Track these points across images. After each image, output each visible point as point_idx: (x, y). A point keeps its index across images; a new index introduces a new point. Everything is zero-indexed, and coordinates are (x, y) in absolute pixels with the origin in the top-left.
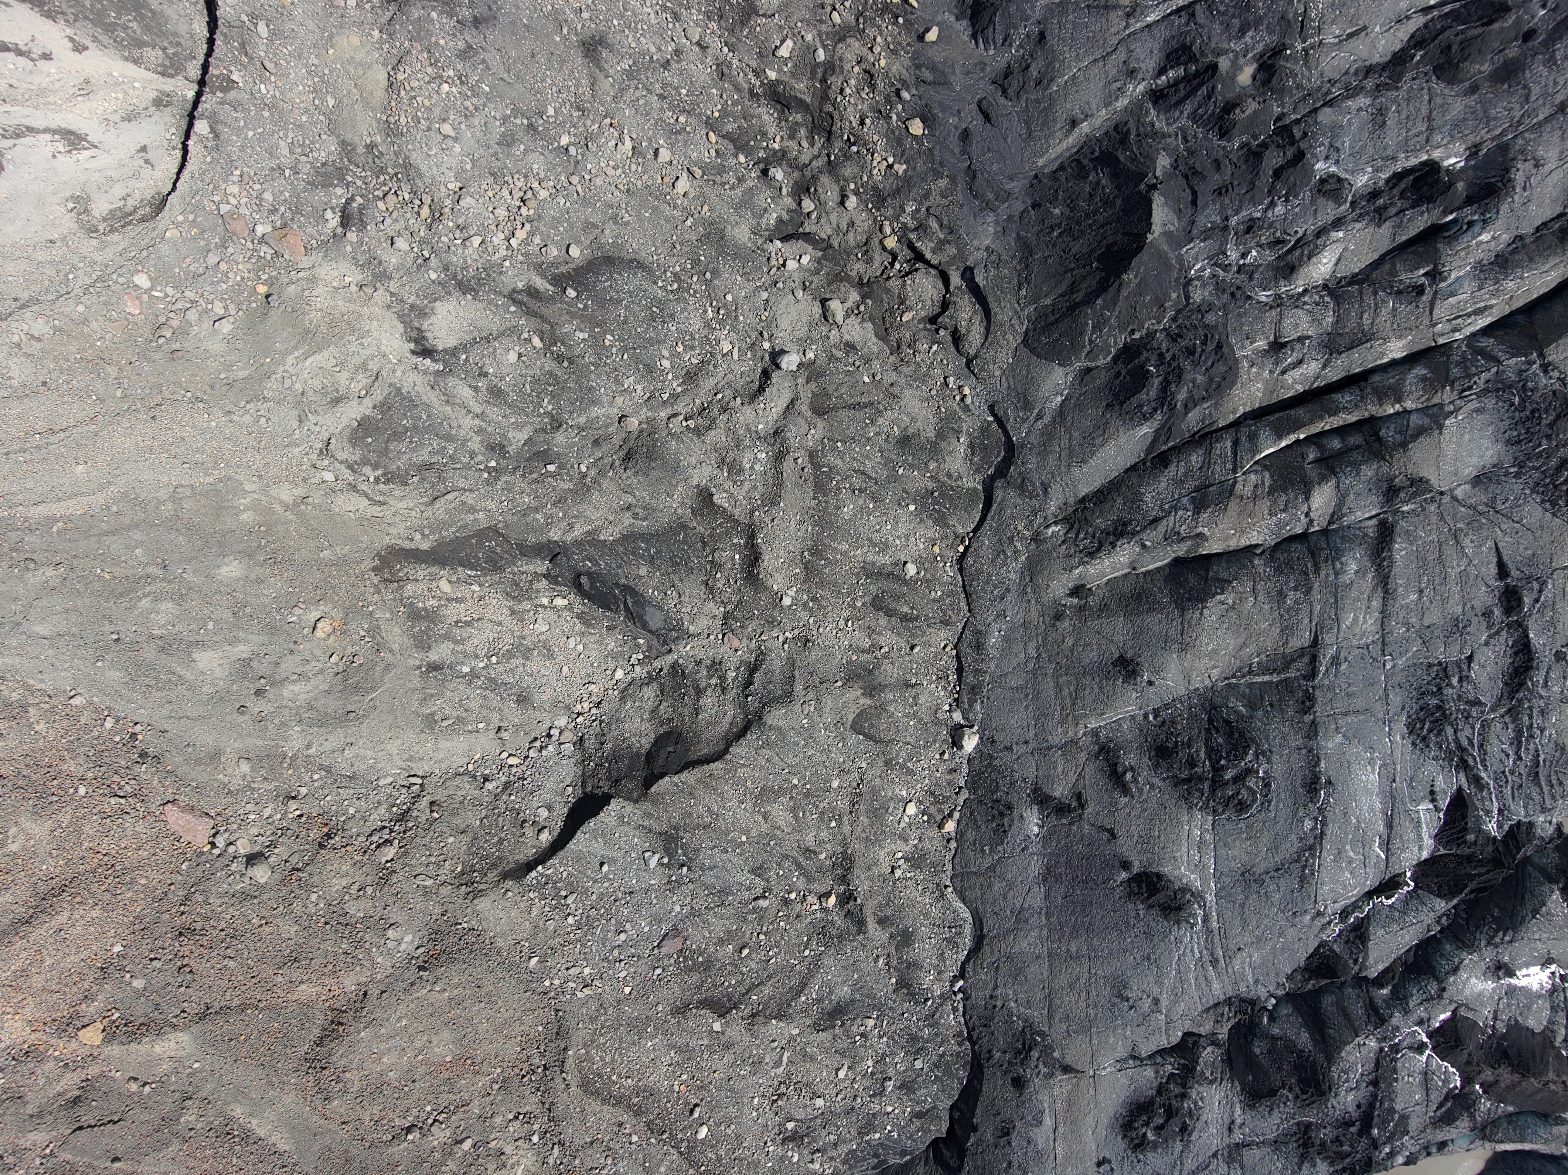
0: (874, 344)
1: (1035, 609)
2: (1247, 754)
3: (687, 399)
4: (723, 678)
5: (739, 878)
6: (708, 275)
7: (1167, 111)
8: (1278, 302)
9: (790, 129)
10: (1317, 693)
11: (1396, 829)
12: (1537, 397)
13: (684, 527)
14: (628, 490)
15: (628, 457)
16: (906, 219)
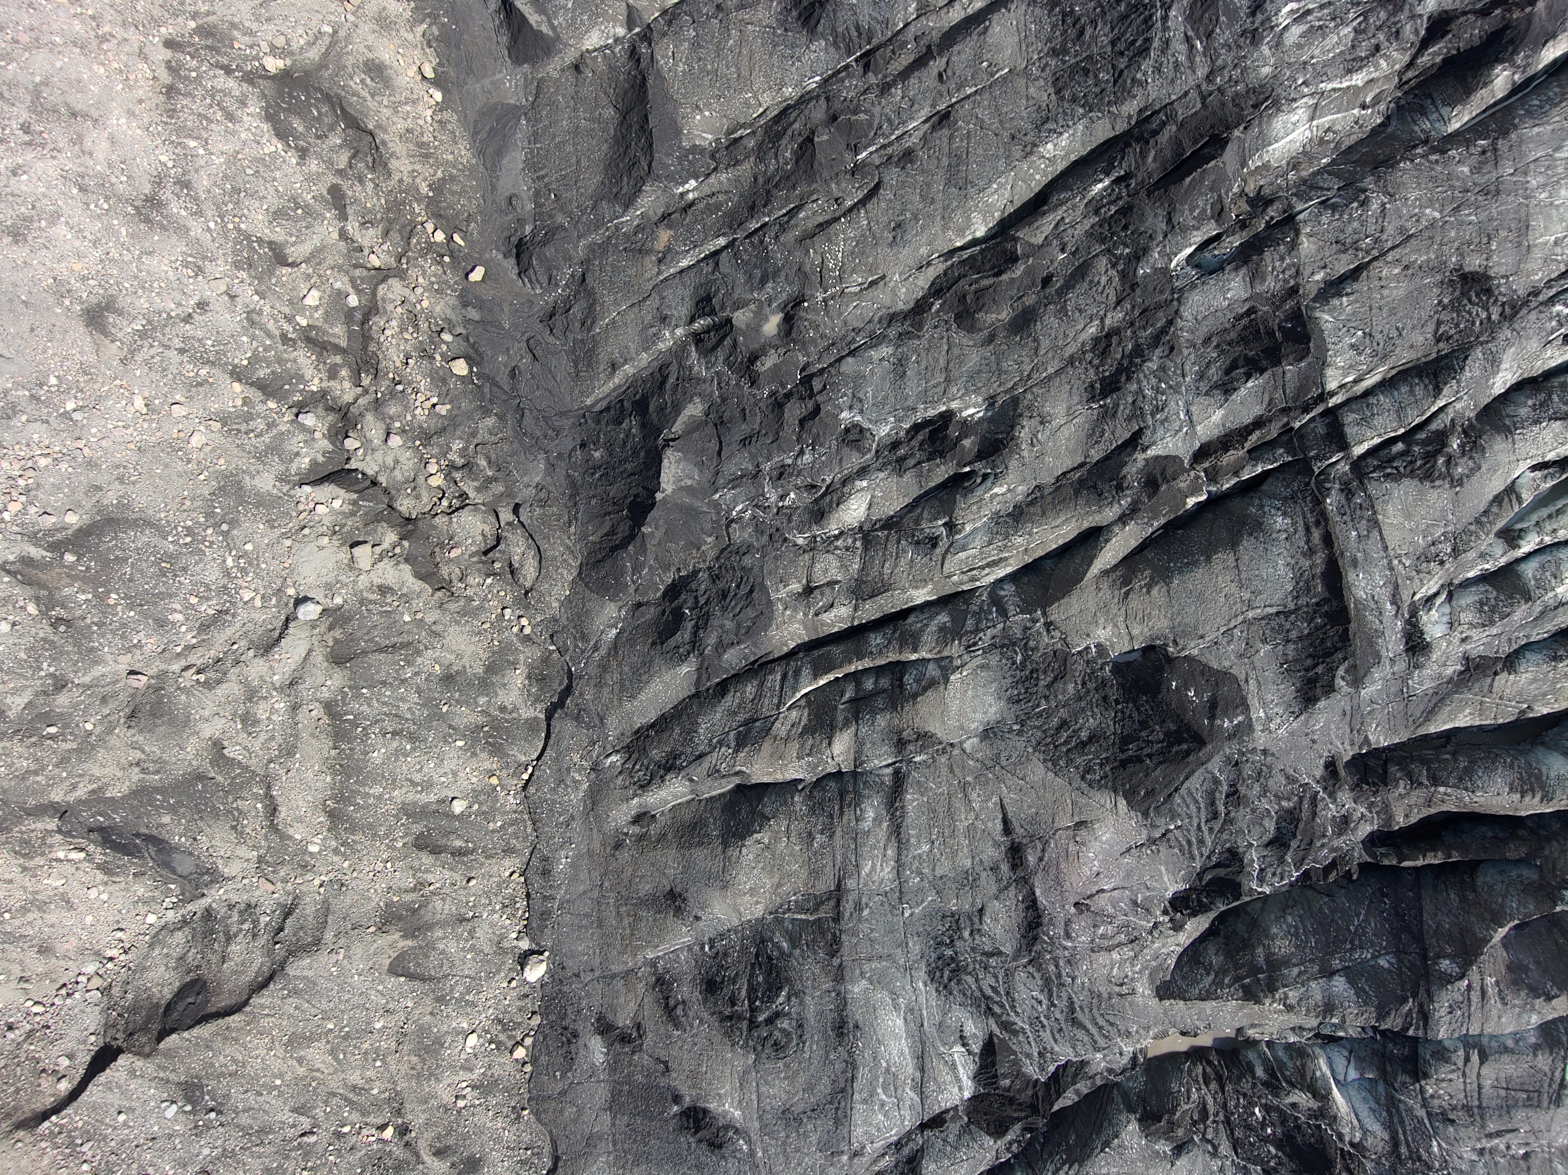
0: (414, 584)
1: (597, 837)
2: (778, 996)
3: (200, 651)
4: (256, 923)
5: (279, 1117)
6: (225, 527)
7: (706, 356)
8: (812, 547)
9: (329, 371)
10: (844, 937)
11: (929, 1073)
12: (1036, 656)
13: (201, 777)
14: (135, 746)
15: (132, 716)
16: (453, 456)
